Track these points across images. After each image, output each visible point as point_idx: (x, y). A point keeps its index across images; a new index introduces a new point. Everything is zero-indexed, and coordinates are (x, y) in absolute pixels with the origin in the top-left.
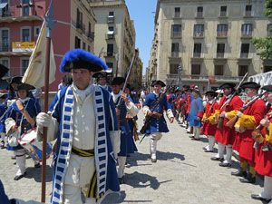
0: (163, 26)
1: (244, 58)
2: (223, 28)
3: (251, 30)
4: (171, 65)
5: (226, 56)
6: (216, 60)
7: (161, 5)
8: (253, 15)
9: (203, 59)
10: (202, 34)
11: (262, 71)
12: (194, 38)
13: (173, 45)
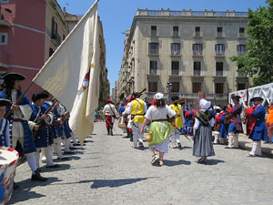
0: (140, 44)
1: (219, 76)
2: (198, 47)
3: (224, 50)
4: (149, 84)
5: (202, 73)
6: (193, 78)
7: (138, 23)
8: (224, 36)
9: (181, 77)
10: (179, 53)
11: (236, 88)
12: (171, 57)
13: (151, 62)
